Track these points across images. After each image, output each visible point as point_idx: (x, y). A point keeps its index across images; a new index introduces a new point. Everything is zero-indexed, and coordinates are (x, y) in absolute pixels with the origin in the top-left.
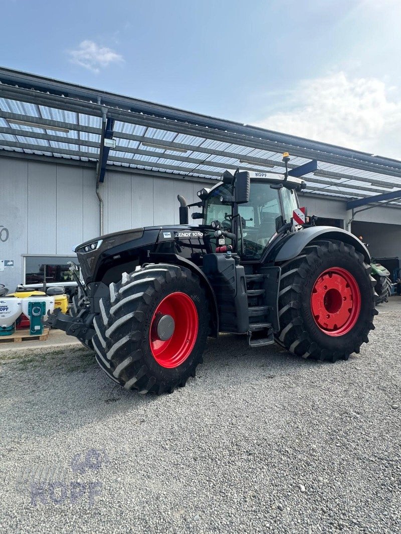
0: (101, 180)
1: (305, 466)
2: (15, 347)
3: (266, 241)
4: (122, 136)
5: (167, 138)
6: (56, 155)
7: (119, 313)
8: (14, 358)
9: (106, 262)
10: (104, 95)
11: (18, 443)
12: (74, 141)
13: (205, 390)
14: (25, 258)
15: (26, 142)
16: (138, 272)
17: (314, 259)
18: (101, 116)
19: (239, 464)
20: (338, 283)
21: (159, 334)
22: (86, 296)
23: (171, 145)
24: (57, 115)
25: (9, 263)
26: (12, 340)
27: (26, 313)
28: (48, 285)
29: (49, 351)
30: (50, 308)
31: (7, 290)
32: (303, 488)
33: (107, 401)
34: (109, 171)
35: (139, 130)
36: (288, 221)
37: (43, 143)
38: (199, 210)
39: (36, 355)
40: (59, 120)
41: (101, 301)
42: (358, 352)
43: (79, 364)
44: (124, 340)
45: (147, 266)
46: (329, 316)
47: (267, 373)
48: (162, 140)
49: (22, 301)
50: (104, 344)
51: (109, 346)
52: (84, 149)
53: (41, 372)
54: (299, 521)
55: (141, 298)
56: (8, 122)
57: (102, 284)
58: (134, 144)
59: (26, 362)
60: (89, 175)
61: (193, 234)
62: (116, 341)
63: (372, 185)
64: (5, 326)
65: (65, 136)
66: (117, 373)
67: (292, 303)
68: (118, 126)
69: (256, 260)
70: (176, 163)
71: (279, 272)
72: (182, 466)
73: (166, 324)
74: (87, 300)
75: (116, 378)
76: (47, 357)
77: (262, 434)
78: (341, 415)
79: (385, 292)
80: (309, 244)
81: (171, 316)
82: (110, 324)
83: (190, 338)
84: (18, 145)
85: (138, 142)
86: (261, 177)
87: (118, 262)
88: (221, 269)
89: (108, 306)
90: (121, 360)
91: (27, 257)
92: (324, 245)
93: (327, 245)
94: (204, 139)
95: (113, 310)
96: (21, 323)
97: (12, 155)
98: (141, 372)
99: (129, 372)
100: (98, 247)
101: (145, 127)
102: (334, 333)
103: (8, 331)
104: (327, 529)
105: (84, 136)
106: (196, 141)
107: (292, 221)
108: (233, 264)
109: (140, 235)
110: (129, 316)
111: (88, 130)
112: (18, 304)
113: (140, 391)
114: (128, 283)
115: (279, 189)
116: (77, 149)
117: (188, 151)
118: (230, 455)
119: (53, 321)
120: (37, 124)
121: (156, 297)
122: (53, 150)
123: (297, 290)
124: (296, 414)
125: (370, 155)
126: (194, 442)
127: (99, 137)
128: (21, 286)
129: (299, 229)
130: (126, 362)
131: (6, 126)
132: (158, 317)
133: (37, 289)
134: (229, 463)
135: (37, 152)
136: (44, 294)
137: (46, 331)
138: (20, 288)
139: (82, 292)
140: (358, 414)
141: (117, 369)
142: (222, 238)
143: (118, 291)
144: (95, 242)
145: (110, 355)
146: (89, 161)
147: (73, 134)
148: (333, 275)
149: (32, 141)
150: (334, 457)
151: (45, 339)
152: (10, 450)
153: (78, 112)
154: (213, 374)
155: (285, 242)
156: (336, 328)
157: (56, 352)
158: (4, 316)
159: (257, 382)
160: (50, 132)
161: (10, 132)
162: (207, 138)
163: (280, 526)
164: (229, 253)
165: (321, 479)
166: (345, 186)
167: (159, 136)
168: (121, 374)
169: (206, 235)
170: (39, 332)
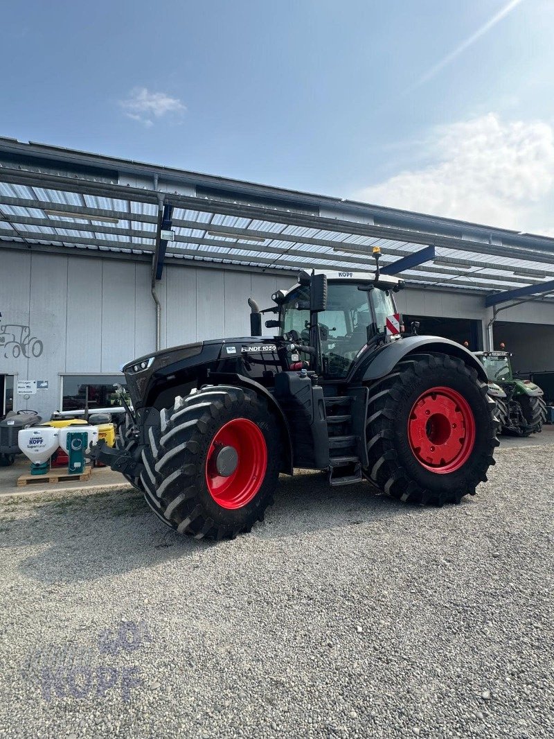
0: (158, 276)
1: (369, 610)
2: (50, 488)
3: (353, 354)
4: (183, 224)
5: (240, 225)
6: (102, 248)
7: (170, 444)
8: (49, 501)
9: (158, 384)
10: (162, 172)
11: (59, 585)
12: (125, 233)
13: (274, 536)
14: (62, 378)
15: (66, 235)
16: (193, 395)
17: (411, 378)
18: (156, 202)
19: (297, 608)
20: (442, 405)
21: (218, 468)
22: (135, 423)
23: (245, 233)
24: (105, 203)
25: (43, 385)
26: (46, 480)
27: (64, 447)
28: (91, 411)
29: (91, 492)
30: (94, 439)
31: (40, 418)
32: (360, 629)
33: (157, 547)
34: (168, 265)
35: (204, 217)
36: (381, 330)
37: (88, 235)
38: (274, 317)
39: (76, 498)
40: (106, 209)
41: (150, 430)
42: (473, 493)
43: (127, 507)
44: (176, 475)
45: (204, 389)
46: (433, 448)
47: (354, 519)
48: (233, 228)
49: (59, 432)
50: (153, 480)
51: (159, 482)
52: (136, 240)
53: (82, 516)
54: (347, 656)
55: (195, 425)
56: (46, 214)
57: (153, 410)
58: (198, 234)
59: (63, 506)
60: (143, 271)
61: (264, 348)
62: (167, 476)
63: (515, 274)
64: (39, 462)
65: (114, 227)
66: (168, 513)
67: (383, 431)
68: (177, 214)
69: (341, 378)
70: (252, 254)
71: (366, 394)
72: (234, 608)
73: (227, 456)
74: (136, 429)
75: (166, 520)
76: (90, 500)
77: (330, 579)
78: (428, 563)
79: (538, 418)
80: (403, 359)
81: (234, 447)
82: (160, 456)
83: (257, 475)
84: (57, 239)
85: (203, 231)
86: (346, 277)
87: (172, 384)
88: (293, 391)
89: (158, 435)
90: (173, 498)
91: (66, 378)
92: (423, 359)
93: (427, 359)
94: (286, 225)
95: (163, 440)
96: (57, 459)
97: (49, 250)
98: (195, 512)
99: (181, 511)
100: (149, 366)
101: (211, 214)
102: (439, 470)
103: (42, 469)
104: (374, 663)
105: (136, 226)
106: (277, 228)
107: (385, 329)
108: (308, 385)
109: (199, 351)
110: (182, 447)
111: (142, 219)
112: (55, 435)
113: (196, 534)
114: (181, 408)
115: (369, 291)
116: (128, 241)
117: (267, 240)
118: (289, 600)
119: (97, 454)
120: (80, 215)
121: (213, 426)
122: (99, 243)
123: (389, 416)
124: (374, 561)
125: (517, 233)
126: (251, 587)
127: (155, 227)
128: (57, 413)
129: (397, 339)
130: (178, 500)
131: (43, 217)
132: (218, 448)
133: (77, 417)
134: (286, 606)
135: (79, 245)
136: (86, 422)
137: (87, 470)
138: (56, 416)
139: (130, 421)
140: (449, 561)
141: (168, 509)
142: (296, 353)
143: (169, 419)
144: (146, 359)
145: (160, 492)
146: (143, 254)
147: (123, 224)
148: (438, 396)
149: (74, 233)
150: (404, 602)
151: (86, 480)
152: (51, 592)
153: (129, 199)
154: (288, 519)
155: (376, 356)
156: (443, 464)
157: (99, 494)
158: (37, 450)
159: (338, 528)
160: (95, 223)
161: (48, 224)
162: (289, 224)
163: (326, 659)
164: (304, 371)
165: (383, 622)
166: (479, 276)
167: (230, 222)
168: (173, 514)
169: (279, 348)
170: (79, 470)
